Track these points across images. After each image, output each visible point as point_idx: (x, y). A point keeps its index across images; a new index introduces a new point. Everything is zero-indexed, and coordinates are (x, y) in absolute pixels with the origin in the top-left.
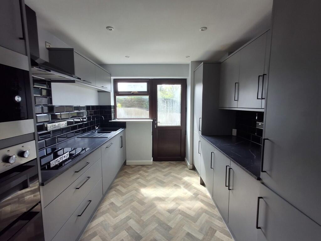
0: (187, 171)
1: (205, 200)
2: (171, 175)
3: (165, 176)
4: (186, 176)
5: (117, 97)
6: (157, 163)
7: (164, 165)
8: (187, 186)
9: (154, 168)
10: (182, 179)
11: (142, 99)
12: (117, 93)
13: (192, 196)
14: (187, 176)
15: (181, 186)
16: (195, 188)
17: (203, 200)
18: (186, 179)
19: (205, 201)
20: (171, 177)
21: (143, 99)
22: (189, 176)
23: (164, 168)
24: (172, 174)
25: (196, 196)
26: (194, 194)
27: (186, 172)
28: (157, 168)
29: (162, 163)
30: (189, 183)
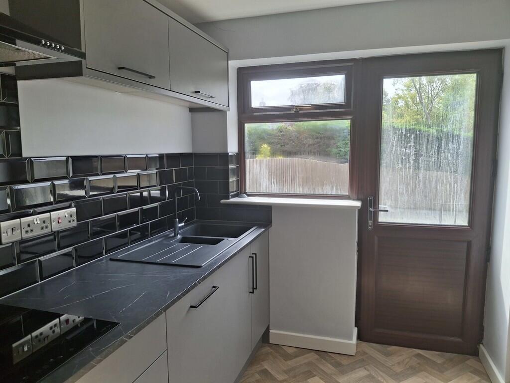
5: (248, 126)
9: (361, 373)
11: (326, 130)
12: (246, 113)
21: (332, 130)
28: (372, 370)
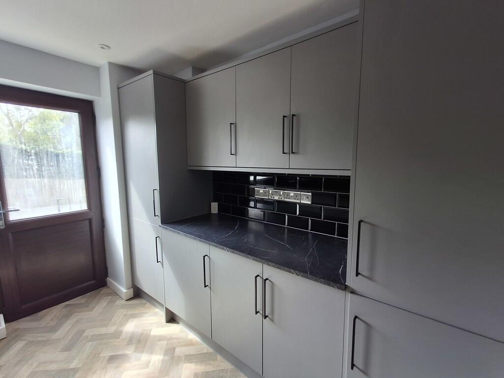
0: (123, 307)
1: (192, 353)
2: (87, 337)
3: (68, 348)
4: (128, 320)
6: (23, 324)
7: (52, 320)
8: (141, 342)
9: (19, 345)
10: (121, 332)
13: (163, 361)
14: (130, 320)
15: (127, 352)
16: (161, 338)
17: (190, 355)
18: (131, 327)
19: (193, 355)
20: (90, 343)
22: (133, 316)
23: (54, 329)
24: (89, 333)
25: (172, 356)
26: (166, 354)
27: (123, 312)
28: (29, 337)
29: (42, 318)
30: (142, 334)
